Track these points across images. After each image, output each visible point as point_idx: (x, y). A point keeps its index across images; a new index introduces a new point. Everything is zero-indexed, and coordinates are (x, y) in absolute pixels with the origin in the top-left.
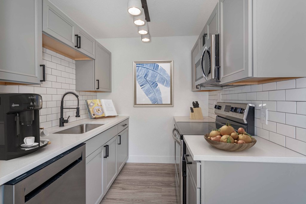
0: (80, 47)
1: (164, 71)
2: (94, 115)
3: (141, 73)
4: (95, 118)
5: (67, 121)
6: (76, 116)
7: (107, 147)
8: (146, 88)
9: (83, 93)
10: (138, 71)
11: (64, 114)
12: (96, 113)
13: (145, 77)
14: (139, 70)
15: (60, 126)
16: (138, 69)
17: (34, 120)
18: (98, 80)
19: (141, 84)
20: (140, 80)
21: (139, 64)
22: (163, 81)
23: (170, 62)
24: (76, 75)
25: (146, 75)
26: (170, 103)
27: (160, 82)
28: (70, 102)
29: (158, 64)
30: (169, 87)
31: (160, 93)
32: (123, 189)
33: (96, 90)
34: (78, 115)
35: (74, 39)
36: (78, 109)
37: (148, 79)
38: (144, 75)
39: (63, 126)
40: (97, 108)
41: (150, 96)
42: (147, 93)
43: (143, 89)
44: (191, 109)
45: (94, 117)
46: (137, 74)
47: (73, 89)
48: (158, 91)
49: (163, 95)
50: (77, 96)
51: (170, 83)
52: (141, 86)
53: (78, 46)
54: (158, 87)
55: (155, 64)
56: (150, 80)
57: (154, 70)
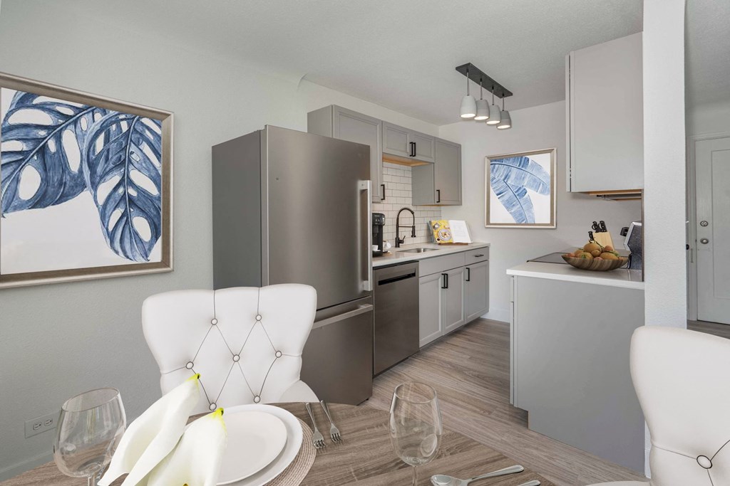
0: (415, 156)
1: (539, 168)
2: (438, 240)
3: (497, 175)
4: (440, 244)
5: (402, 242)
6: (412, 236)
7: (446, 276)
8: (506, 197)
9: (422, 208)
10: (493, 171)
11: (400, 233)
12: (441, 238)
13: (504, 180)
14: (495, 170)
15: (396, 247)
16: (494, 168)
17: (378, 232)
18: (439, 191)
19: (498, 192)
20: (495, 186)
21: (495, 161)
22: (537, 184)
23: (550, 151)
24: (413, 191)
25: (507, 177)
26: (549, 222)
27: (531, 187)
28: (406, 219)
29: (528, 157)
30: (548, 194)
31: (530, 206)
32: (469, 340)
33: (436, 203)
34: (414, 235)
35: (409, 147)
36: (413, 227)
37: (509, 182)
38: (503, 177)
39: (399, 247)
40: (443, 231)
41: (512, 211)
42: (509, 205)
43: (501, 200)
44: (591, 234)
45: (439, 242)
46: (492, 175)
47: (408, 203)
48: (529, 202)
49: (536, 209)
50: (413, 213)
51: (549, 187)
52: (498, 195)
53: (413, 154)
54: (527, 194)
55: (522, 157)
56: (513, 184)
57: (520, 167)
